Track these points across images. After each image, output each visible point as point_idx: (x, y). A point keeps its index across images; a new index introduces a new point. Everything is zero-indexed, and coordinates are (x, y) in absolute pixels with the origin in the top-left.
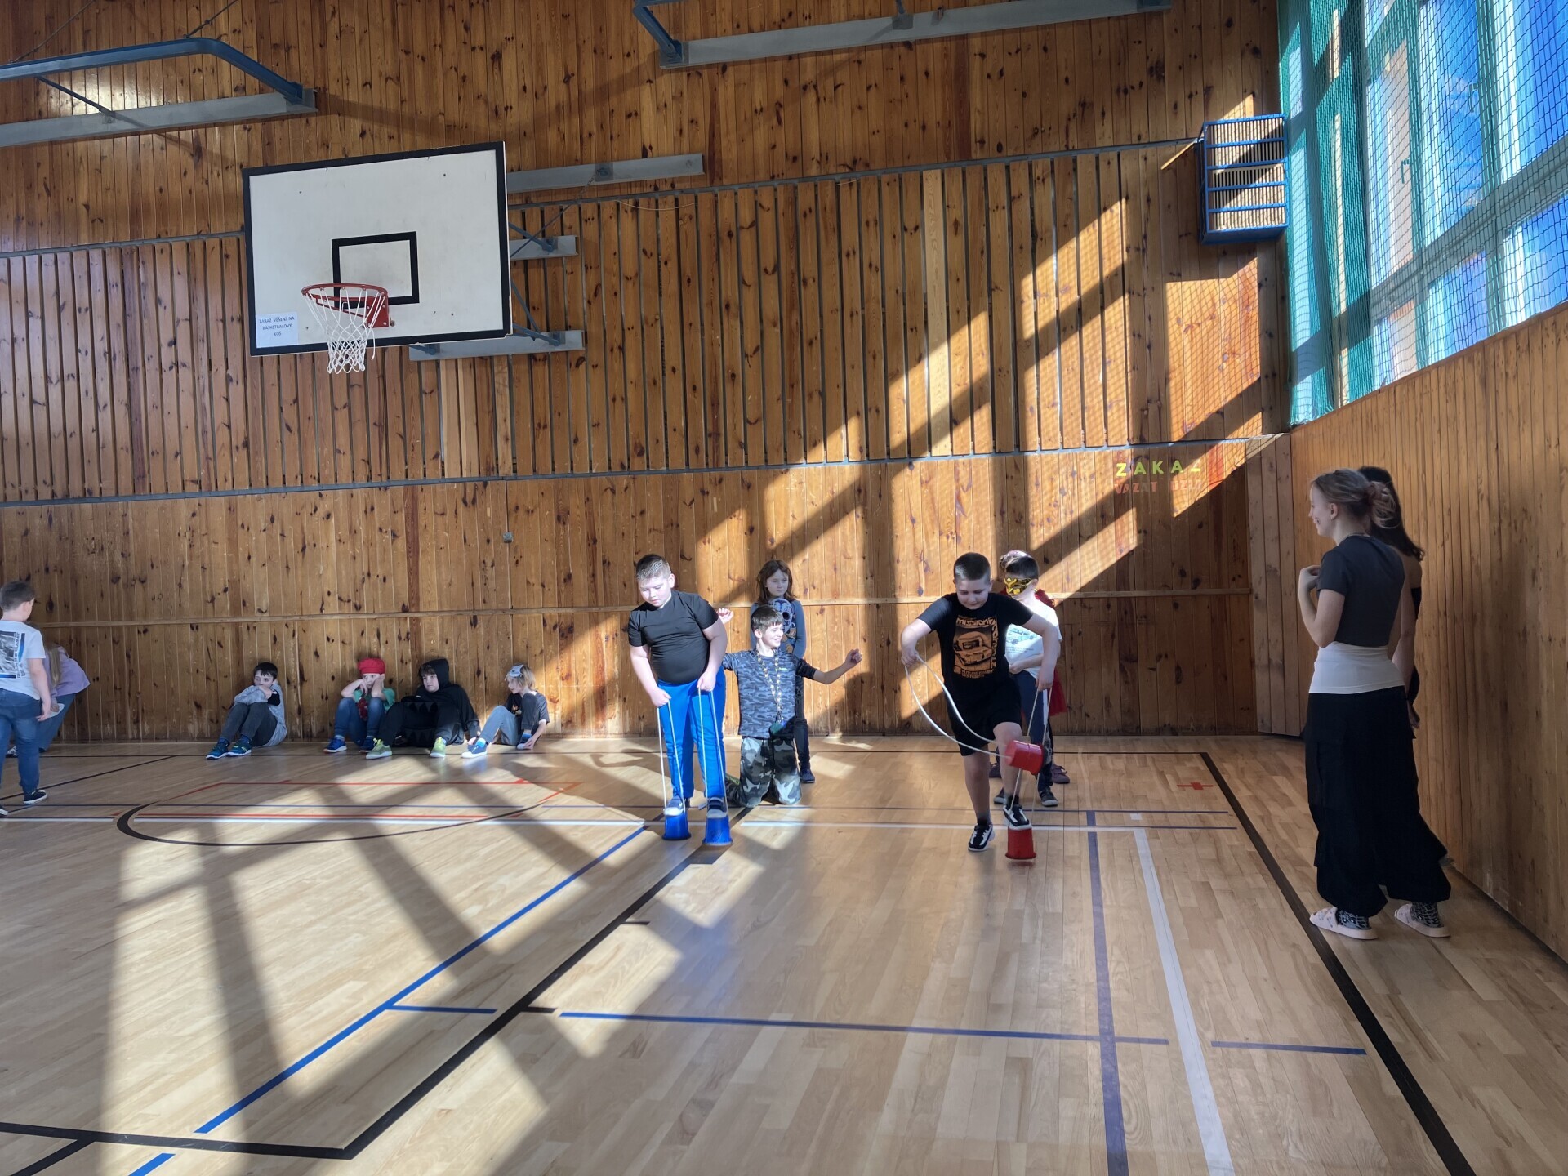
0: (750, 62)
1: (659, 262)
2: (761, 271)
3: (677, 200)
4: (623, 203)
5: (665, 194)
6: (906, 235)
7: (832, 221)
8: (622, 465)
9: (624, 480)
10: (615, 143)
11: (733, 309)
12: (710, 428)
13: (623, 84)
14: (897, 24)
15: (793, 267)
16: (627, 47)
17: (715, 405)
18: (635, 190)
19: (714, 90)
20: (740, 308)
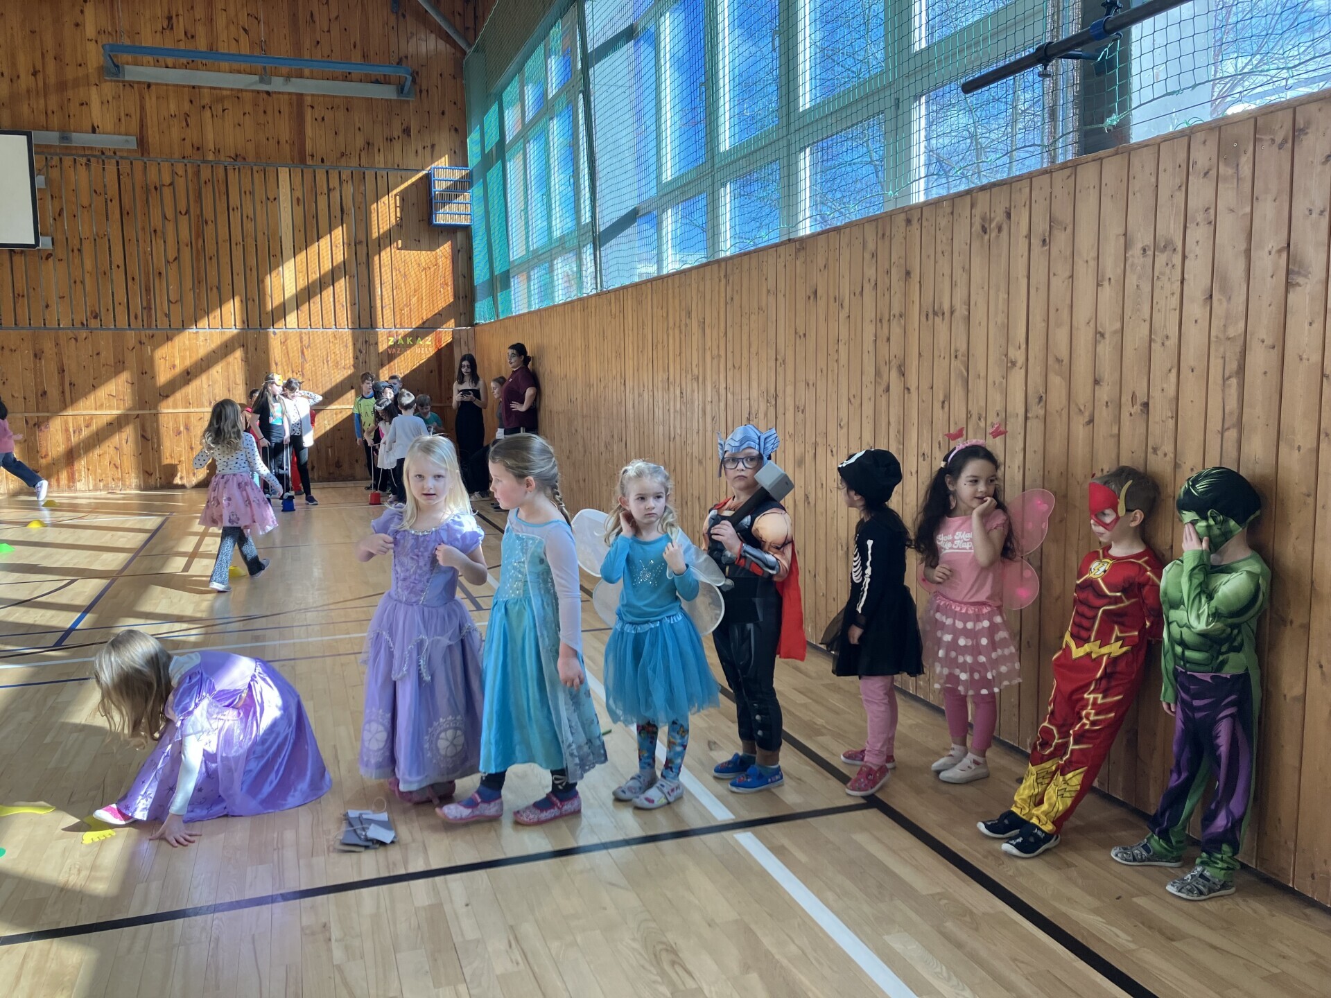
0: (167, 85)
1: (106, 199)
2: (177, 213)
3: (117, 162)
4: (80, 159)
5: (109, 158)
6: (269, 203)
7: (223, 189)
8: (82, 324)
9: (84, 333)
10: (72, 121)
11: (159, 233)
12: (145, 304)
13: (76, 83)
14: (262, 81)
15: (199, 212)
16: (80, 60)
17: (148, 290)
18: (87, 152)
19: (142, 98)
20: (163, 233)
